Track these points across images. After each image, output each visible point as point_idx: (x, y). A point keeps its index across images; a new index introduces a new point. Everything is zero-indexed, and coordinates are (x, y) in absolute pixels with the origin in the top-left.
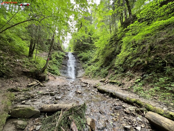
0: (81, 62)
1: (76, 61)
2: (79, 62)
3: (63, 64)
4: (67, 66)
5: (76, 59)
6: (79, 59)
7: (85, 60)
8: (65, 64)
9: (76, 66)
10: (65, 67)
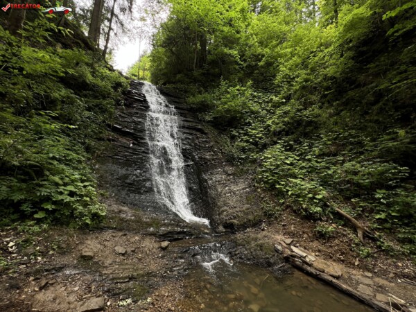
4: (145, 145)
8: (132, 131)
9: (188, 147)
10: (129, 148)
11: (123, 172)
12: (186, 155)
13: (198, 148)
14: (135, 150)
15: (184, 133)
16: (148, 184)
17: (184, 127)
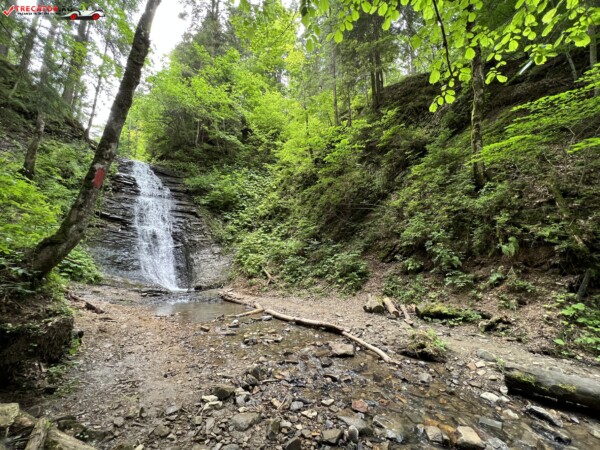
0: (204, 213)
1: (180, 207)
2: (194, 214)
3: (103, 217)
4: (134, 230)
5: (176, 197)
6: (191, 200)
7: (223, 207)
8: (120, 217)
9: (179, 230)
10: (118, 233)
11: (111, 253)
12: (176, 237)
13: (189, 231)
14: (123, 234)
15: (176, 217)
16: (135, 263)
17: (176, 211)
